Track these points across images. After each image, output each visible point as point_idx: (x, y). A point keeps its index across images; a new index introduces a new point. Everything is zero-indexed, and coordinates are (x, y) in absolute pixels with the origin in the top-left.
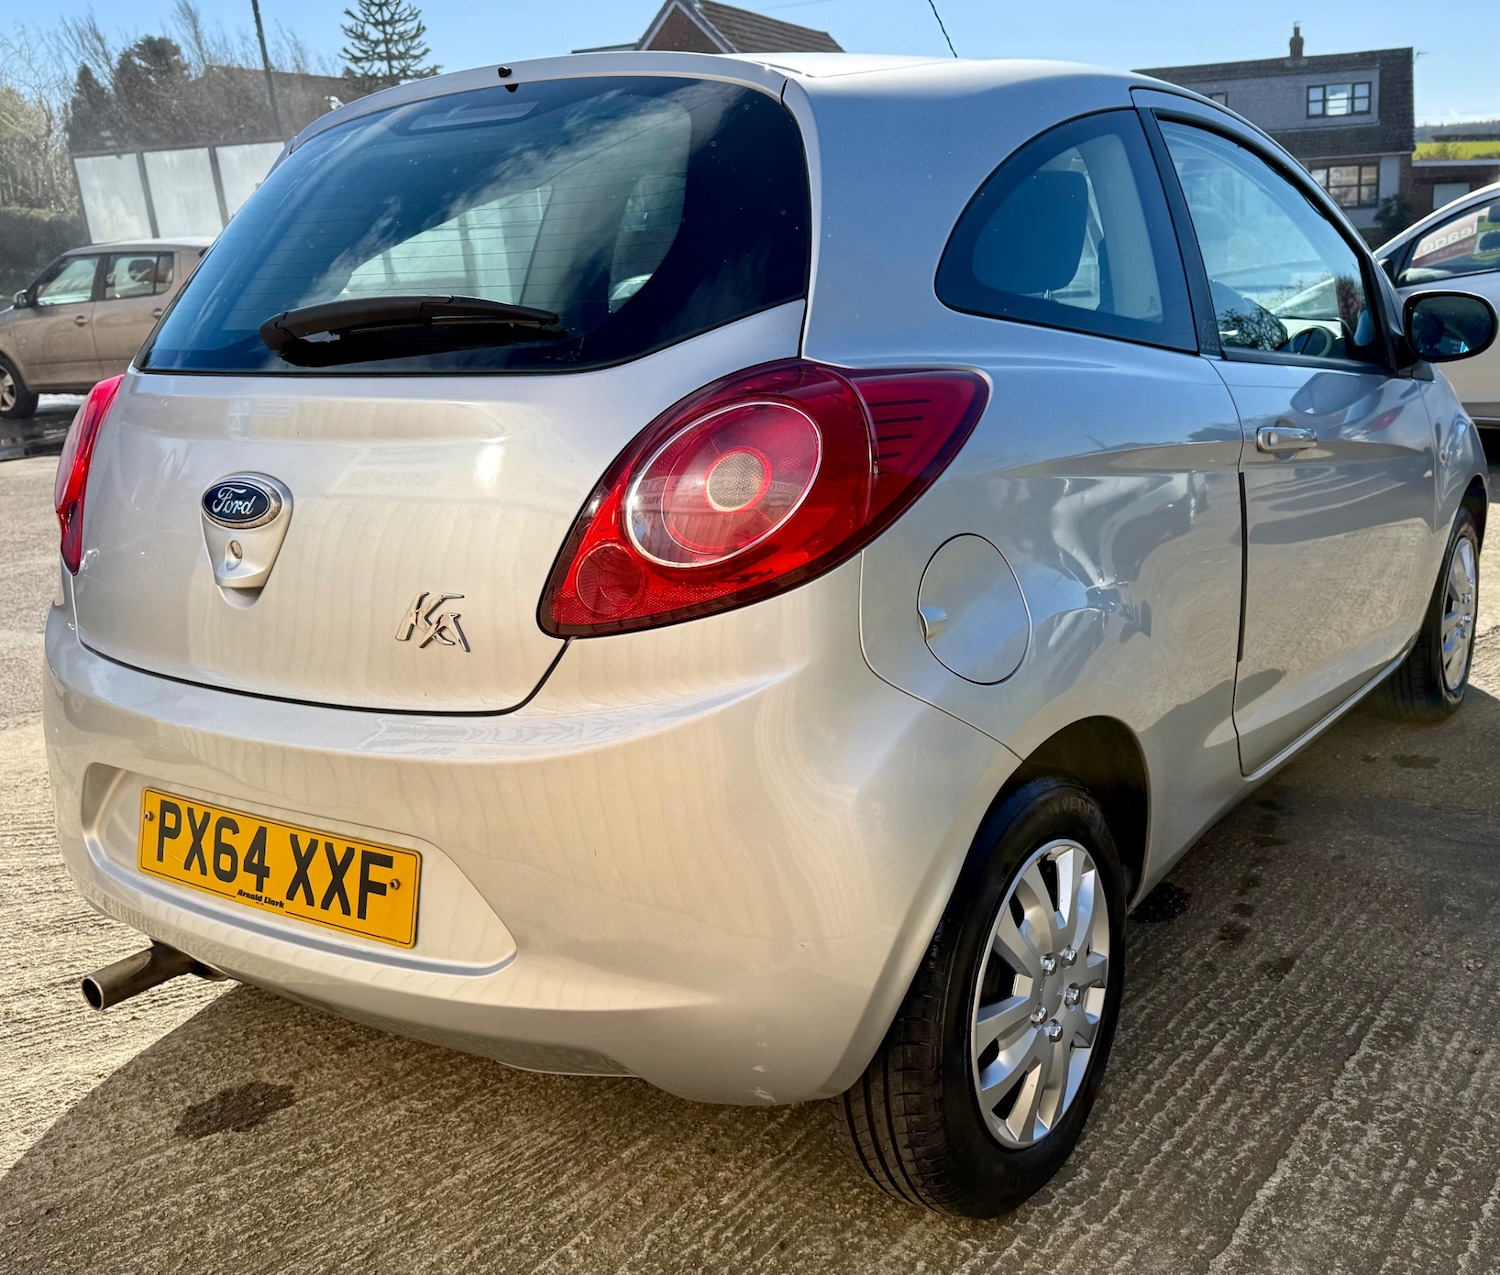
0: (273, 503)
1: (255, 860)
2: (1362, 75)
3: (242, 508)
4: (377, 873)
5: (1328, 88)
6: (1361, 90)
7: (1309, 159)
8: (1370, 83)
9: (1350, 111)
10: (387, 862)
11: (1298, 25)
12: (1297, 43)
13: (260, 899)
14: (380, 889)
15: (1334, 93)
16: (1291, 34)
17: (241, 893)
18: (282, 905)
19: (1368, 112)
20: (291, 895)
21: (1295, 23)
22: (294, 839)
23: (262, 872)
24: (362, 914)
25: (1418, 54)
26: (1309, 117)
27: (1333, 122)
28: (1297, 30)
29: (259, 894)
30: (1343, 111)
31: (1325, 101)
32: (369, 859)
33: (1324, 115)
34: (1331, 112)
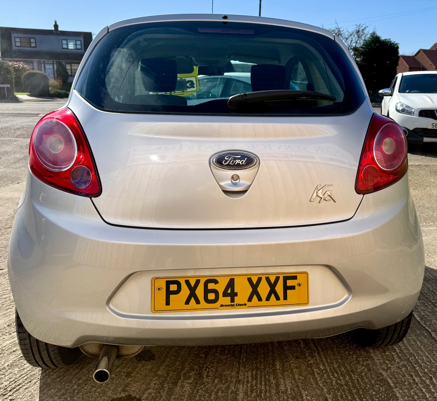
0: (255, 160)
1: (229, 291)
2: (78, 38)
3: (241, 162)
4: (290, 283)
5: (68, 41)
6: (78, 43)
7: (65, 61)
8: (81, 41)
9: (75, 48)
10: (295, 278)
11: (56, 21)
12: (56, 26)
13: (234, 305)
14: (293, 288)
15: (70, 42)
16: (54, 23)
17: (222, 306)
18: (245, 305)
19: (81, 49)
20: (250, 300)
21: (55, 20)
22: (250, 280)
23: (233, 295)
24: (285, 298)
25: (93, 34)
26: (63, 48)
27: (70, 51)
28: (56, 22)
29: (233, 304)
30: (72, 48)
31: (67, 44)
32: (286, 279)
33: (67, 48)
34: (70, 48)
